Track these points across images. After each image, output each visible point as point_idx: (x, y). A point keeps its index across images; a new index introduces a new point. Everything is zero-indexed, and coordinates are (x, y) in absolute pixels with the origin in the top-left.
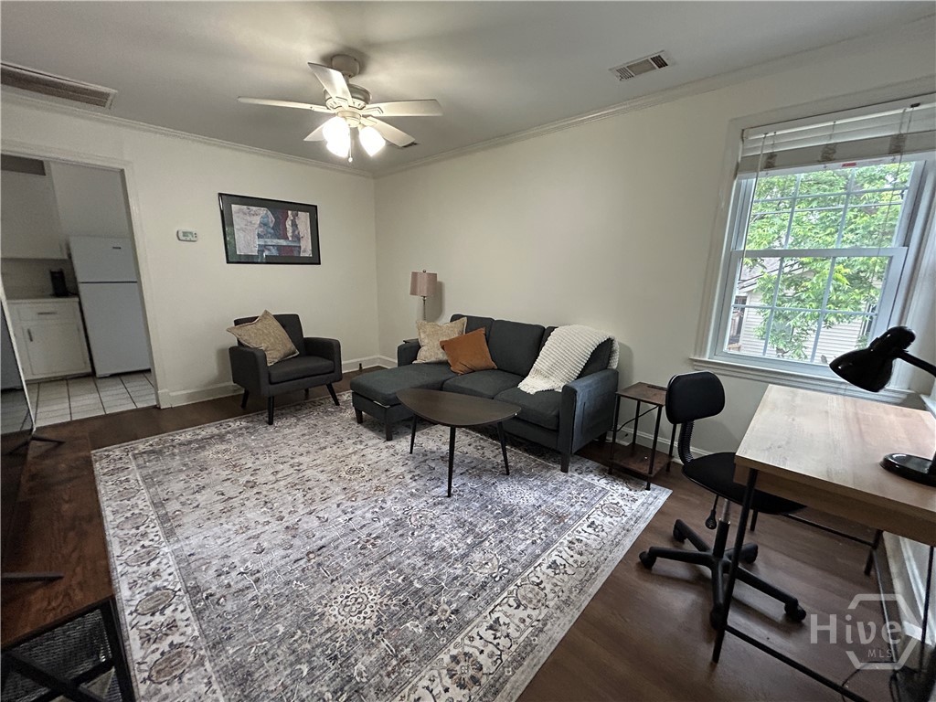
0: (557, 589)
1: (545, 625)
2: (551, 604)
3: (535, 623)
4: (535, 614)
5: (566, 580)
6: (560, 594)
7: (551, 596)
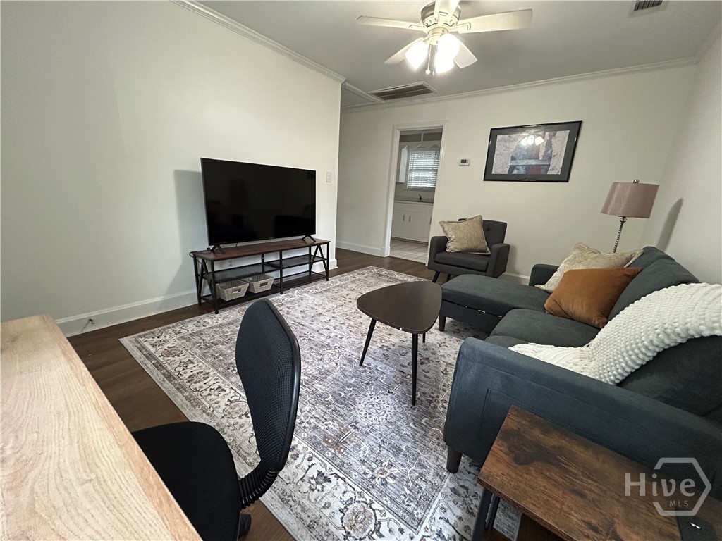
0: (237, 426)
1: (208, 414)
2: (224, 421)
3: (212, 409)
4: (220, 410)
5: (244, 435)
6: (231, 428)
7: (232, 421)
